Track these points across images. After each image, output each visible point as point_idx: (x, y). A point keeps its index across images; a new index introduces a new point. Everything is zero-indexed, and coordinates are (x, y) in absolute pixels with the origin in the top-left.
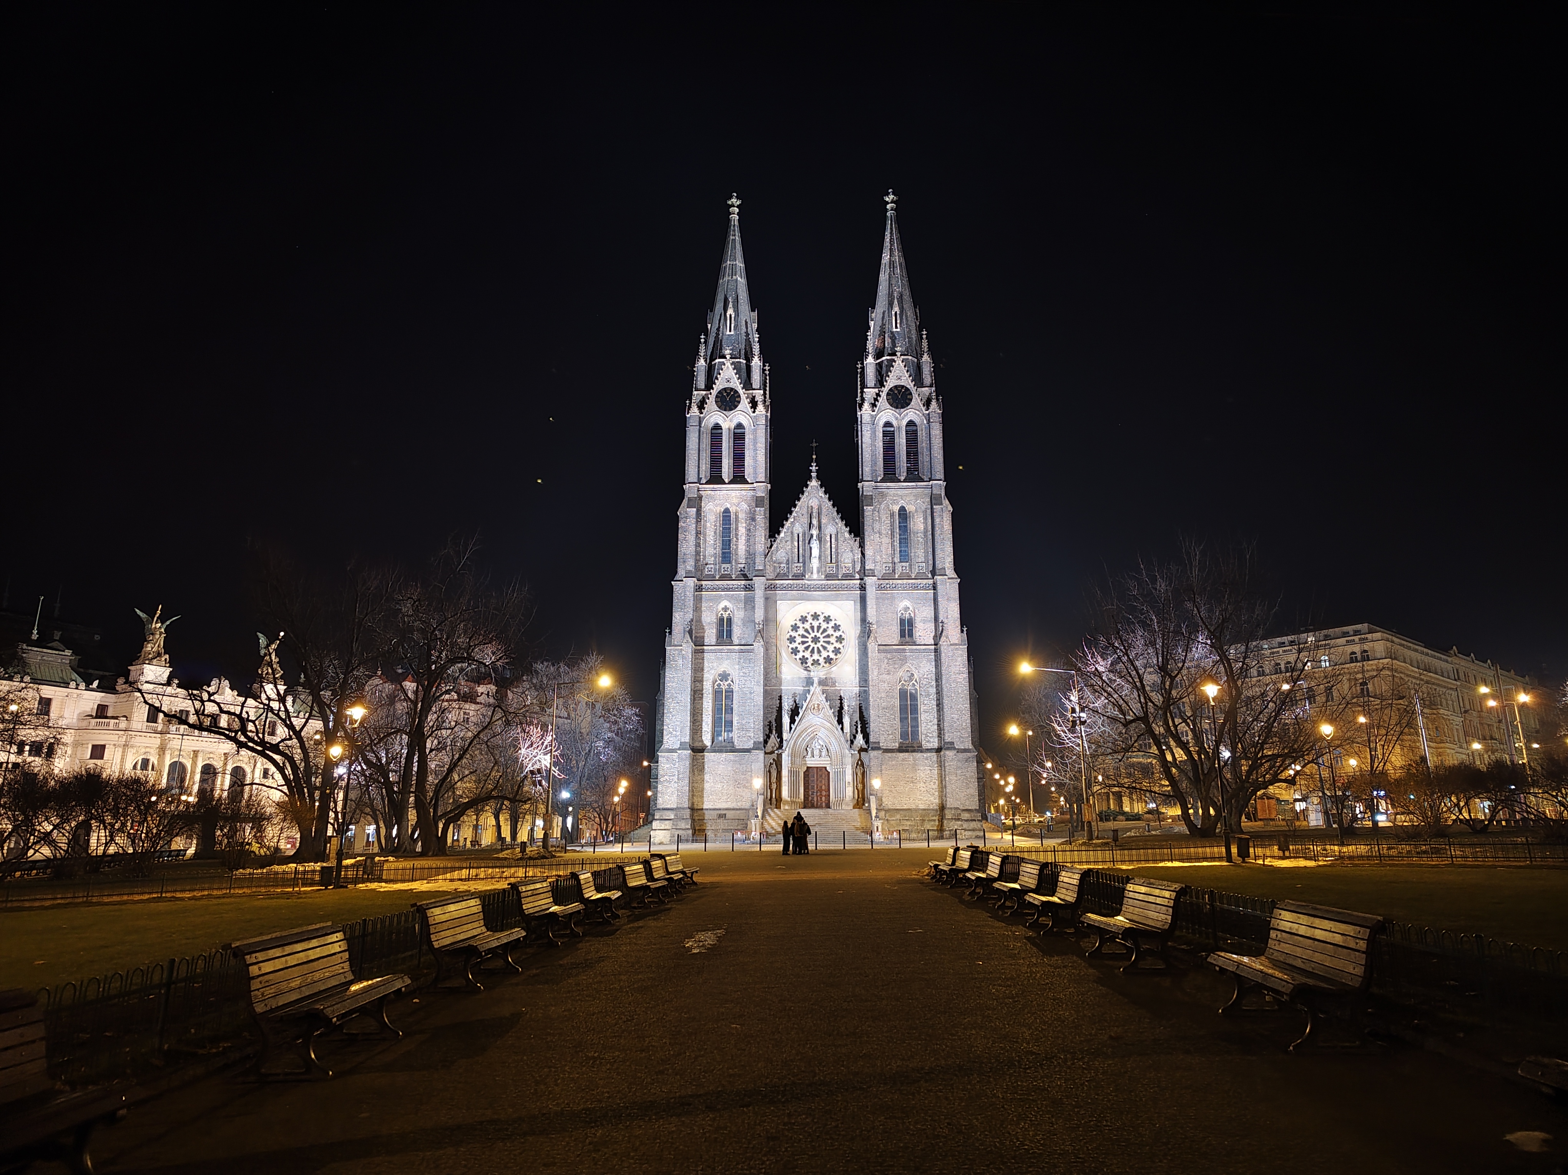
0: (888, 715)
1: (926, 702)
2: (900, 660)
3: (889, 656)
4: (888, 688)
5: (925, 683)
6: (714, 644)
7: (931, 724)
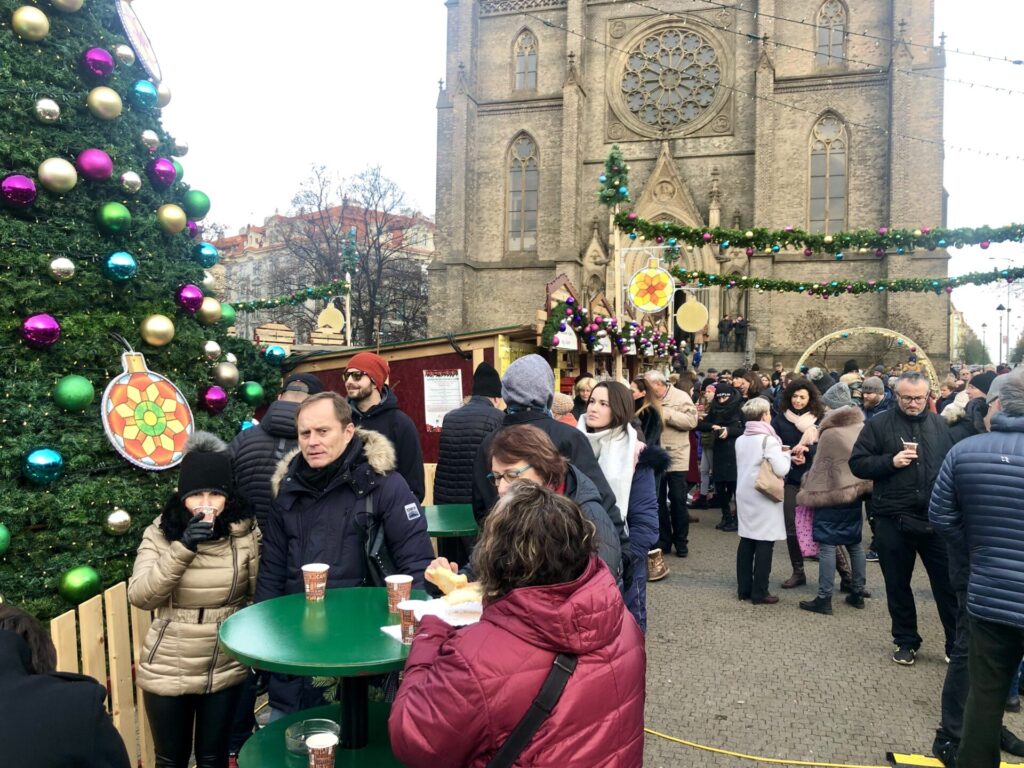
0: (789, 197)
1: (858, 173)
2: (816, 101)
3: (796, 96)
4: (791, 153)
5: (858, 139)
6: (506, 98)
7: (867, 210)
